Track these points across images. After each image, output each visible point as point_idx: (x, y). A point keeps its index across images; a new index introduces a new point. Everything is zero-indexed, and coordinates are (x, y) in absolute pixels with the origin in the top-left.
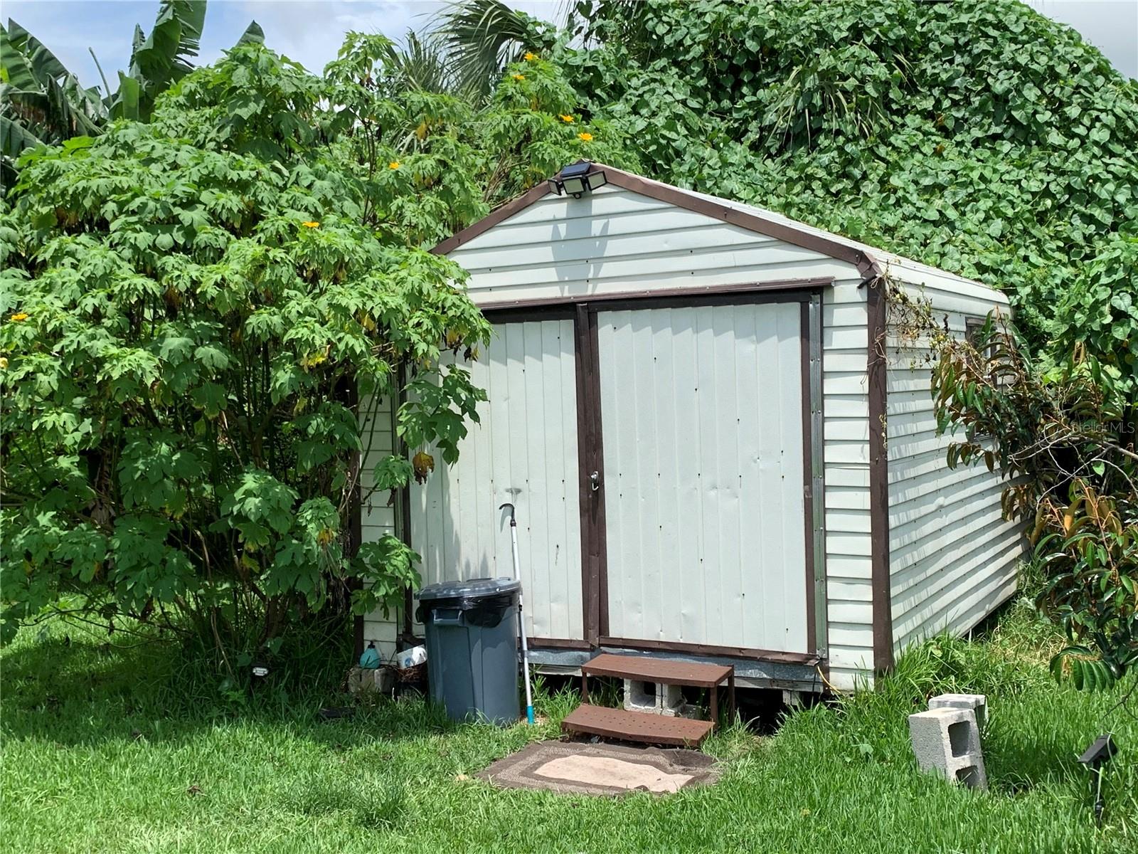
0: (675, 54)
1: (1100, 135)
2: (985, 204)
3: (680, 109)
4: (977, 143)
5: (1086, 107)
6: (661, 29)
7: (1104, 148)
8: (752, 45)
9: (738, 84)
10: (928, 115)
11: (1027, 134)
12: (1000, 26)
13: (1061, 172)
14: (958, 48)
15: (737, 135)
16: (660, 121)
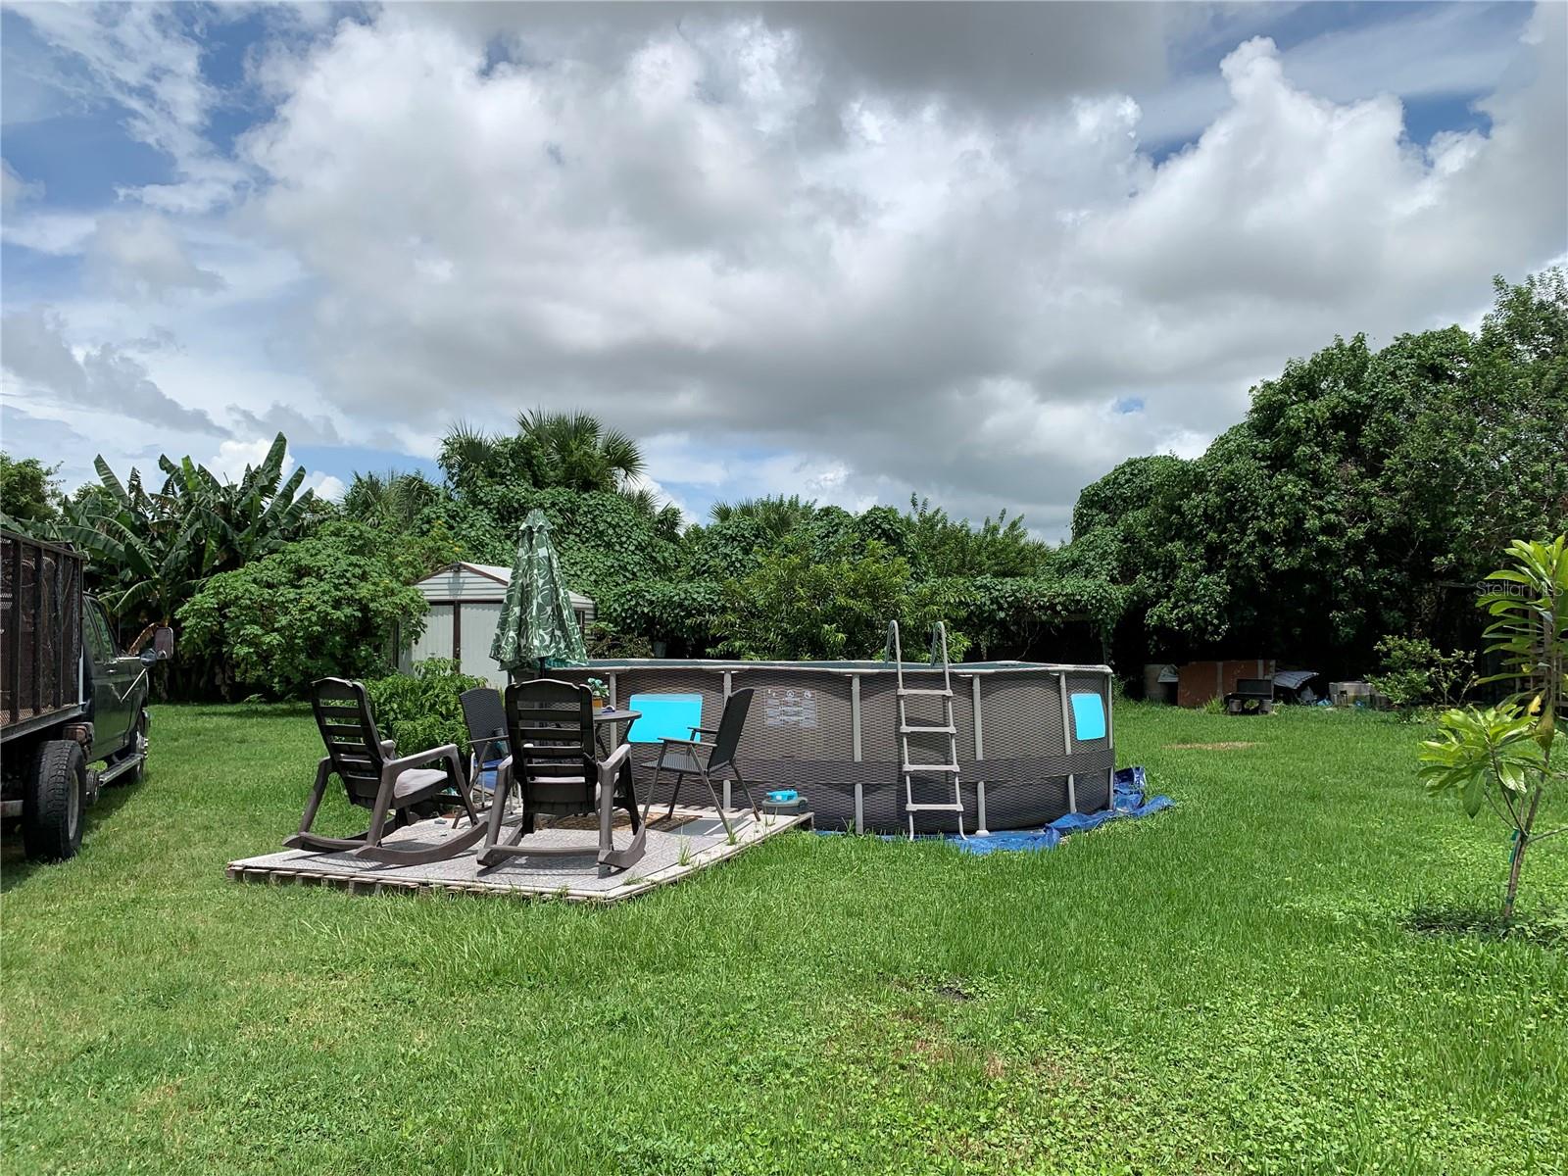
0: (486, 504)
1: (632, 548)
2: (590, 570)
3: (488, 528)
4: (592, 547)
5: (629, 537)
6: (482, 495)
7: (633, 552)
8: (516, 505)
9: (511, 518)
10: (576, 535)
11: (609, 545)
12: (603, 505)
13: (618, 560)
14: (590, 513)
15: (508, 537)
16: (480, 533)
